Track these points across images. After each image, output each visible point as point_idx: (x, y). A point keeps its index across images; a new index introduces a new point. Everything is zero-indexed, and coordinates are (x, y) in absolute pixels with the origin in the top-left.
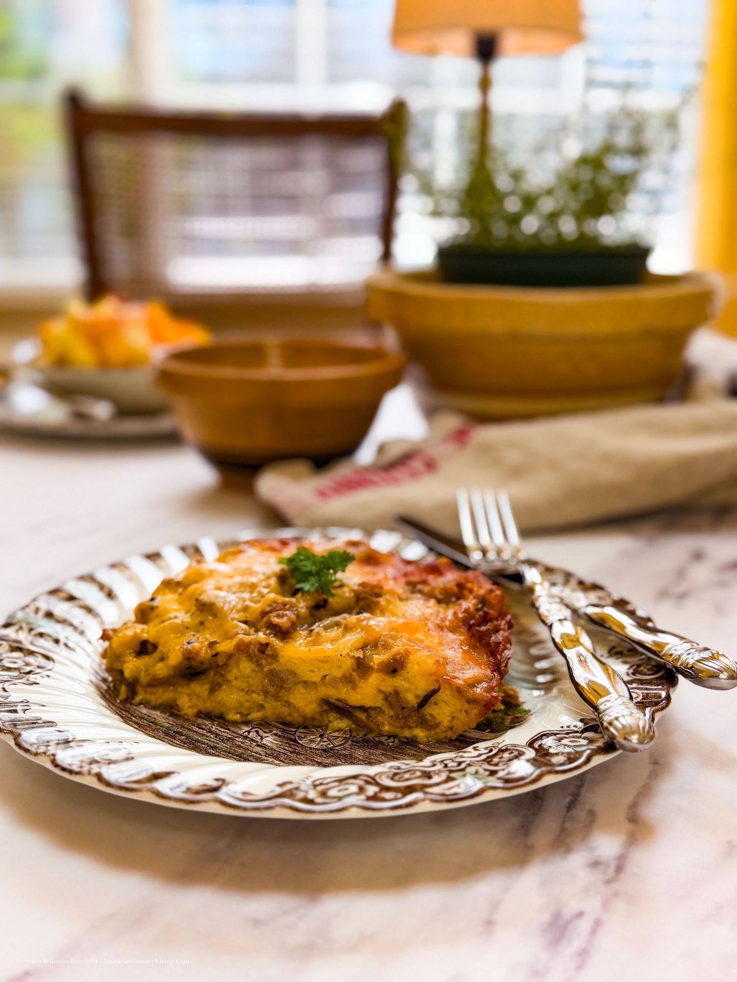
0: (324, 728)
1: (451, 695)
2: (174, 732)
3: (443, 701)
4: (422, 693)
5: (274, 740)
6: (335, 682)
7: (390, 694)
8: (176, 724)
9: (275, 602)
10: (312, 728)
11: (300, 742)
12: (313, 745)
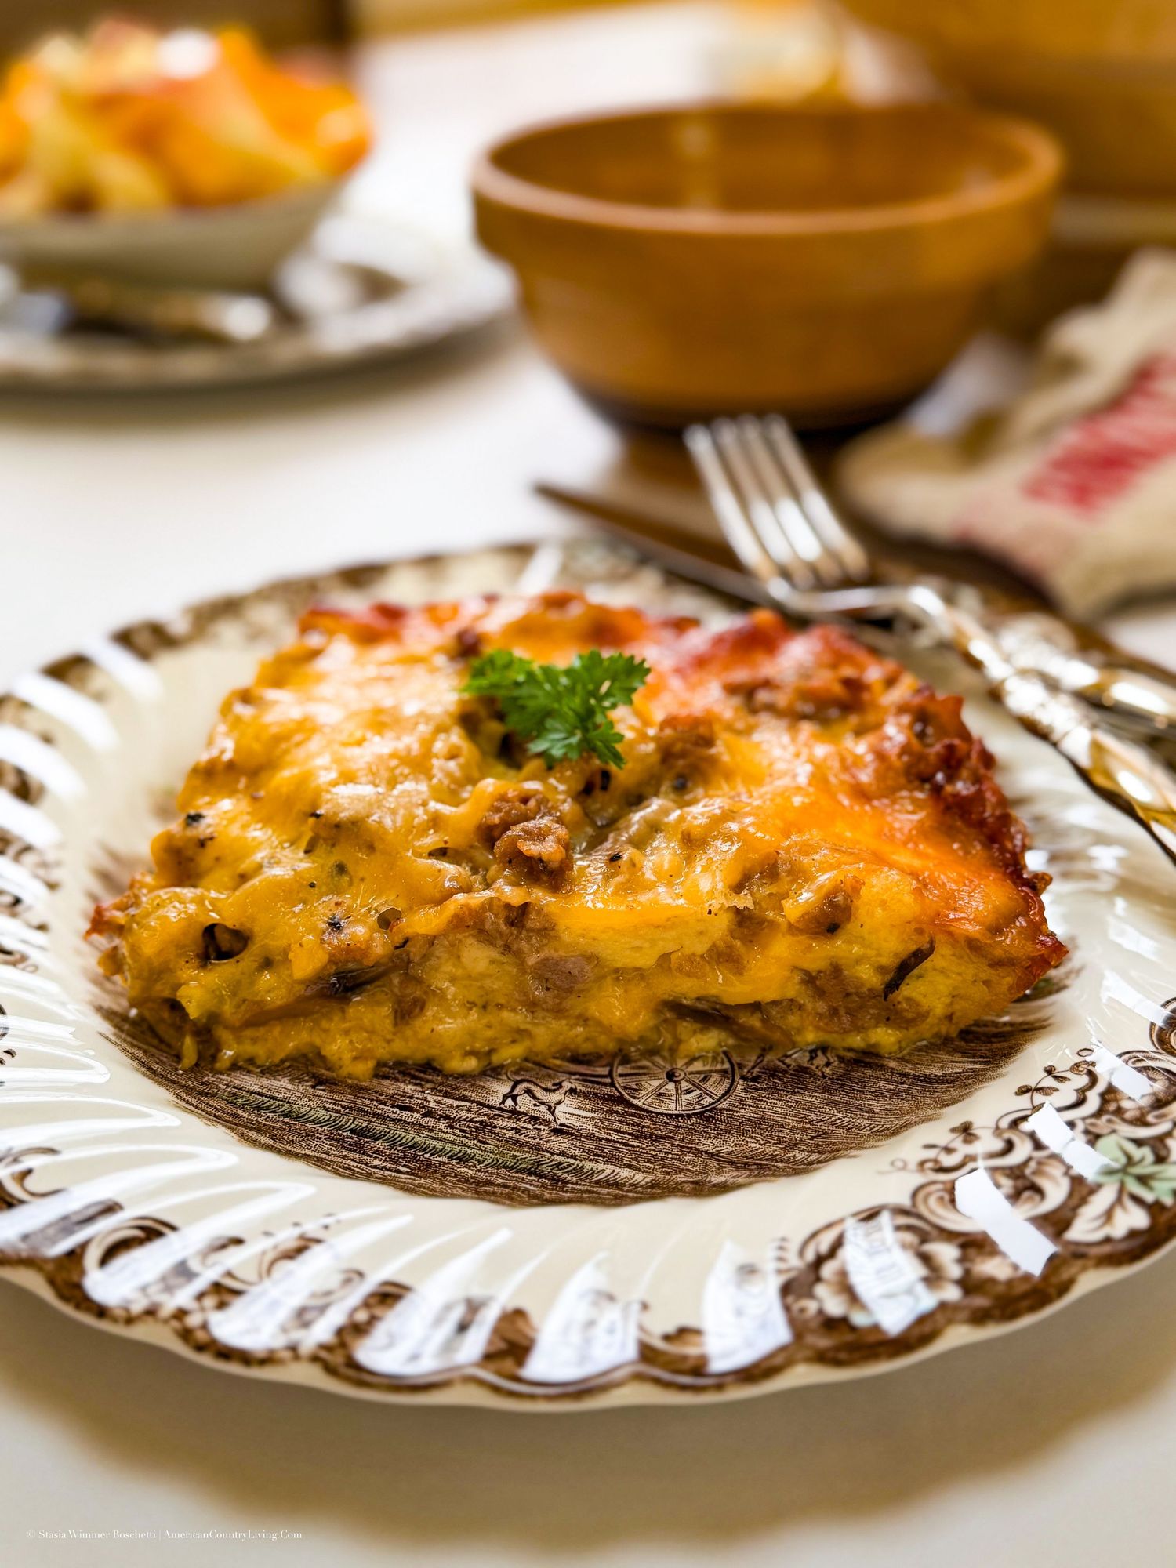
0: (666, 1054)
1: (954, 955)
2: (353, 1131)
3: (935, 969)
4: (888, 960)
5: (580, 1108)
6: (692, 964)
7: (820, 972)
8: (343, 1107)
9: (503, 798)
10: (639, 1060)
11: (635, 1102)
12: (670, 1107)
